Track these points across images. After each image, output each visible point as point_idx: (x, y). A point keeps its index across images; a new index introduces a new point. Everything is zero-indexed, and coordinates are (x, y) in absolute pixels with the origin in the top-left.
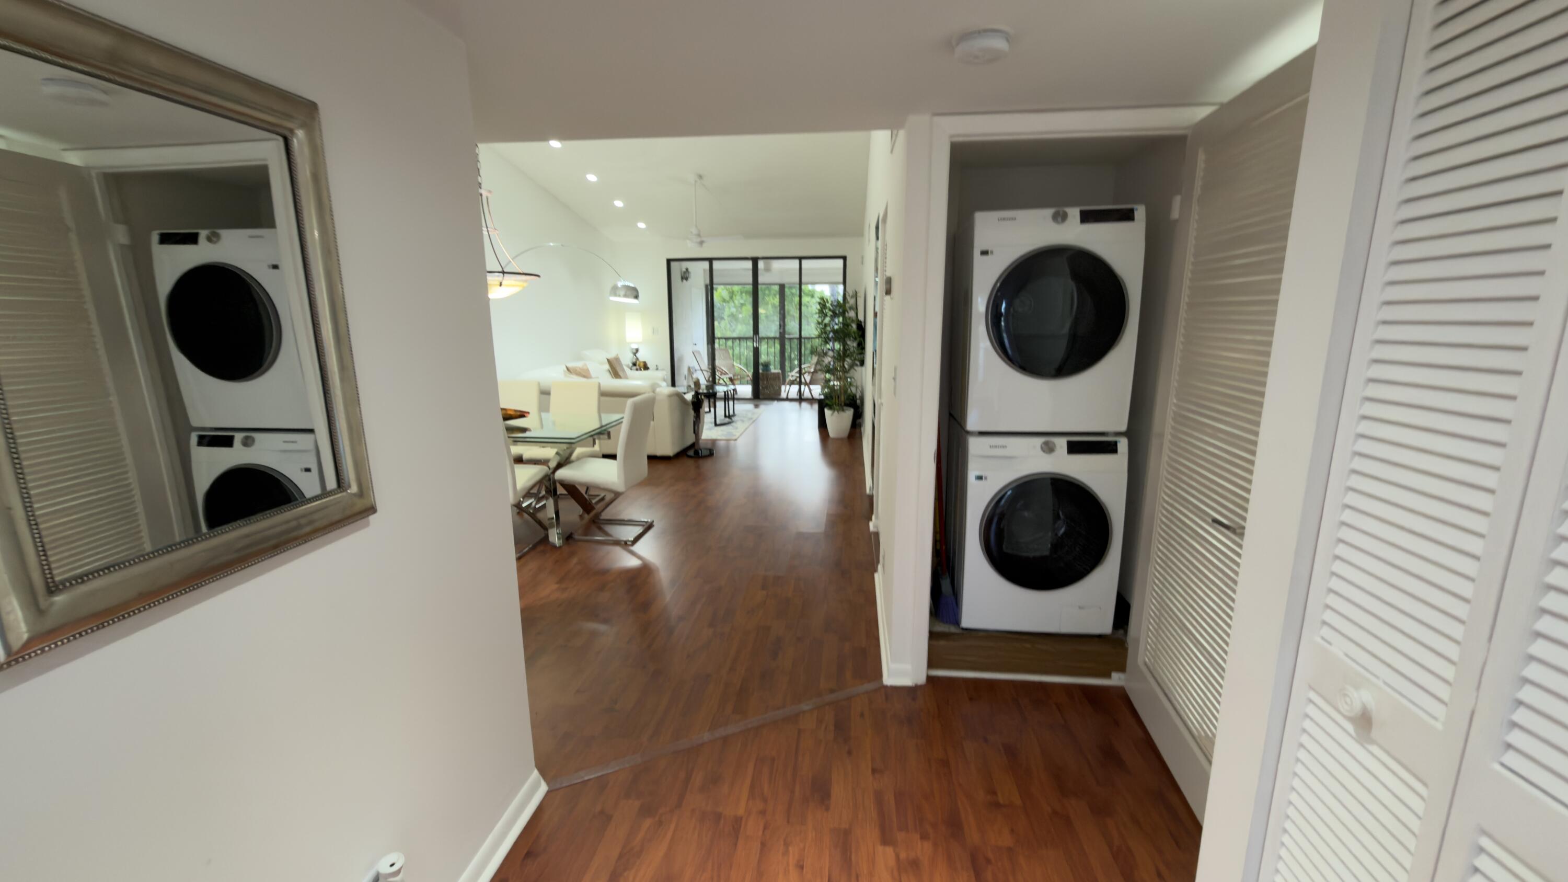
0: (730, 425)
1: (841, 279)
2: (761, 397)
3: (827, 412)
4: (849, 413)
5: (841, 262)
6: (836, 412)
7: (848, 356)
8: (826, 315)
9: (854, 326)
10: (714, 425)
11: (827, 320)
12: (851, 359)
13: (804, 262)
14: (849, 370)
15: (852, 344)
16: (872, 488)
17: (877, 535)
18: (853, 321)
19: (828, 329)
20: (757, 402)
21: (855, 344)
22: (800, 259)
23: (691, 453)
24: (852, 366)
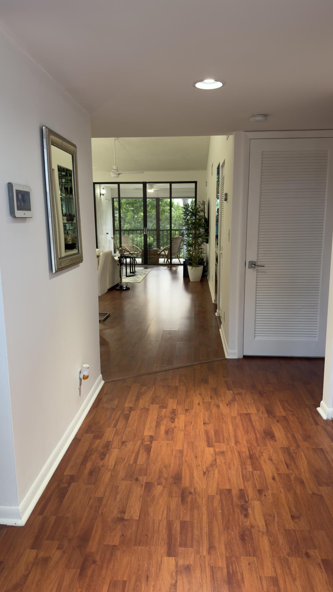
0: (134, 276)
1: (194, 195)
2: (148, 263)
3: (189, 268)
4: (201, 268)
5: (194, 185)
6: (194, 267)
7: (200, 237)
8: (188, 215)
9: (203, 220)
10: (125, 276)
11: (189, 217)
12: (202, 238)
13: (173, 185)
14: (201, 245)
15: (202, 230)
16: (216, 300)
17: (219, 317)
18: (203, 217)
19: (190, 222)
20: (146, 266)
21: (204, 230)
22: (171, 183)
23: (118, 288)
24: (202, 243)
